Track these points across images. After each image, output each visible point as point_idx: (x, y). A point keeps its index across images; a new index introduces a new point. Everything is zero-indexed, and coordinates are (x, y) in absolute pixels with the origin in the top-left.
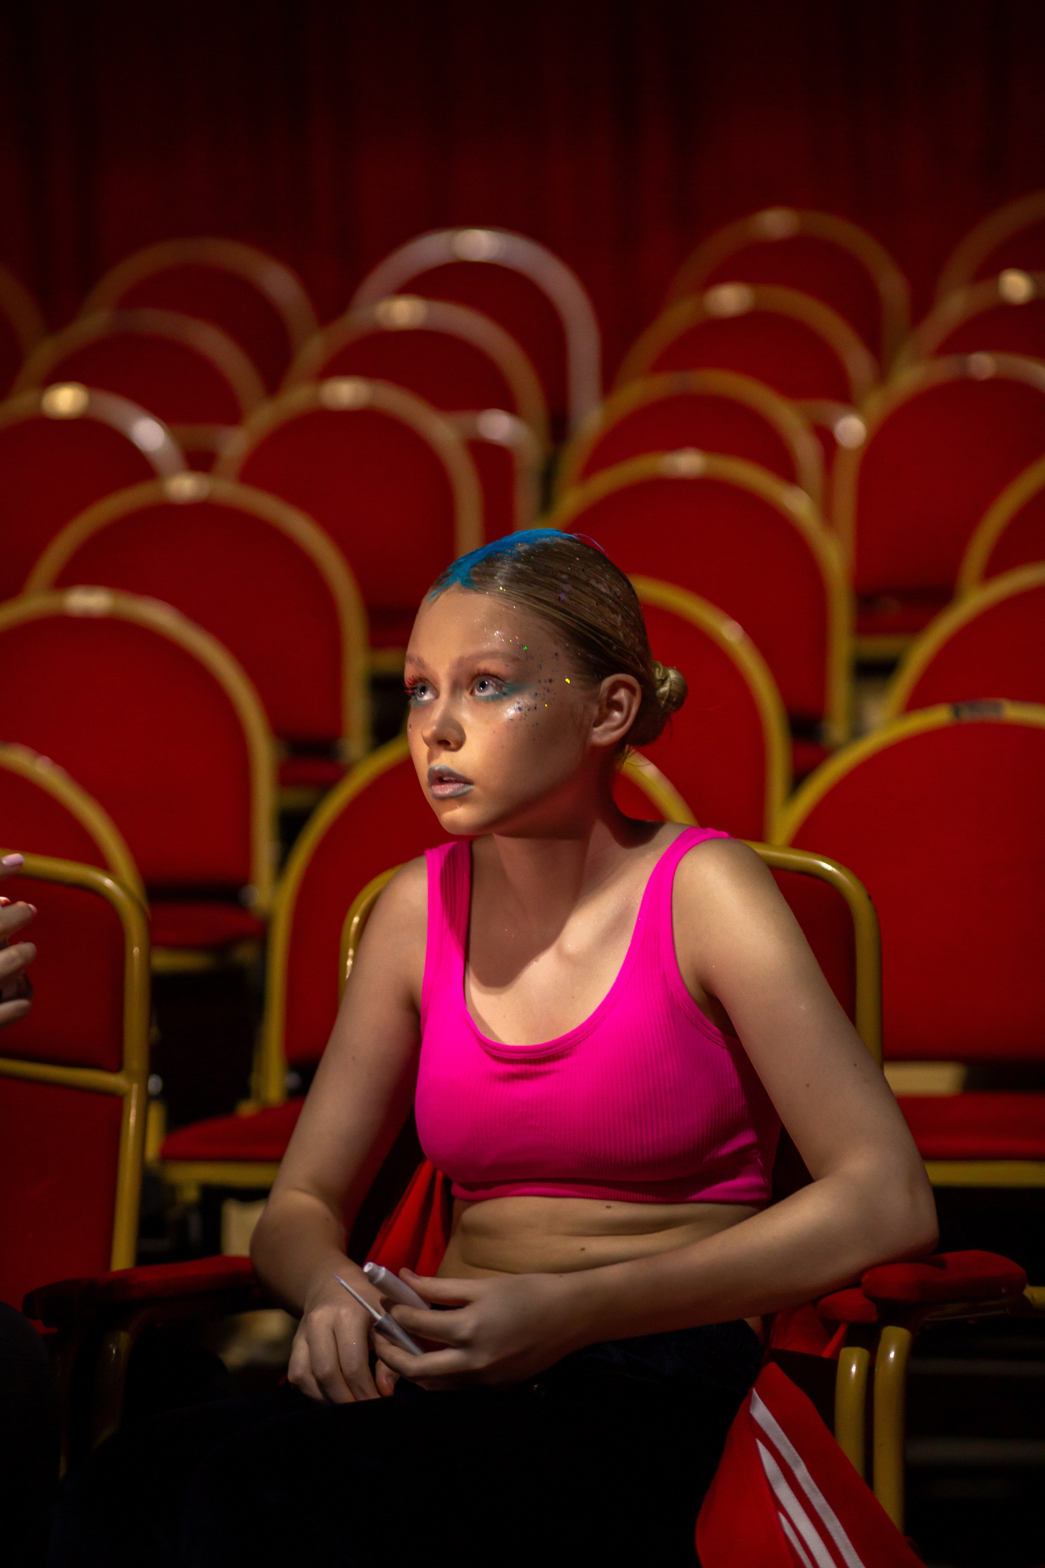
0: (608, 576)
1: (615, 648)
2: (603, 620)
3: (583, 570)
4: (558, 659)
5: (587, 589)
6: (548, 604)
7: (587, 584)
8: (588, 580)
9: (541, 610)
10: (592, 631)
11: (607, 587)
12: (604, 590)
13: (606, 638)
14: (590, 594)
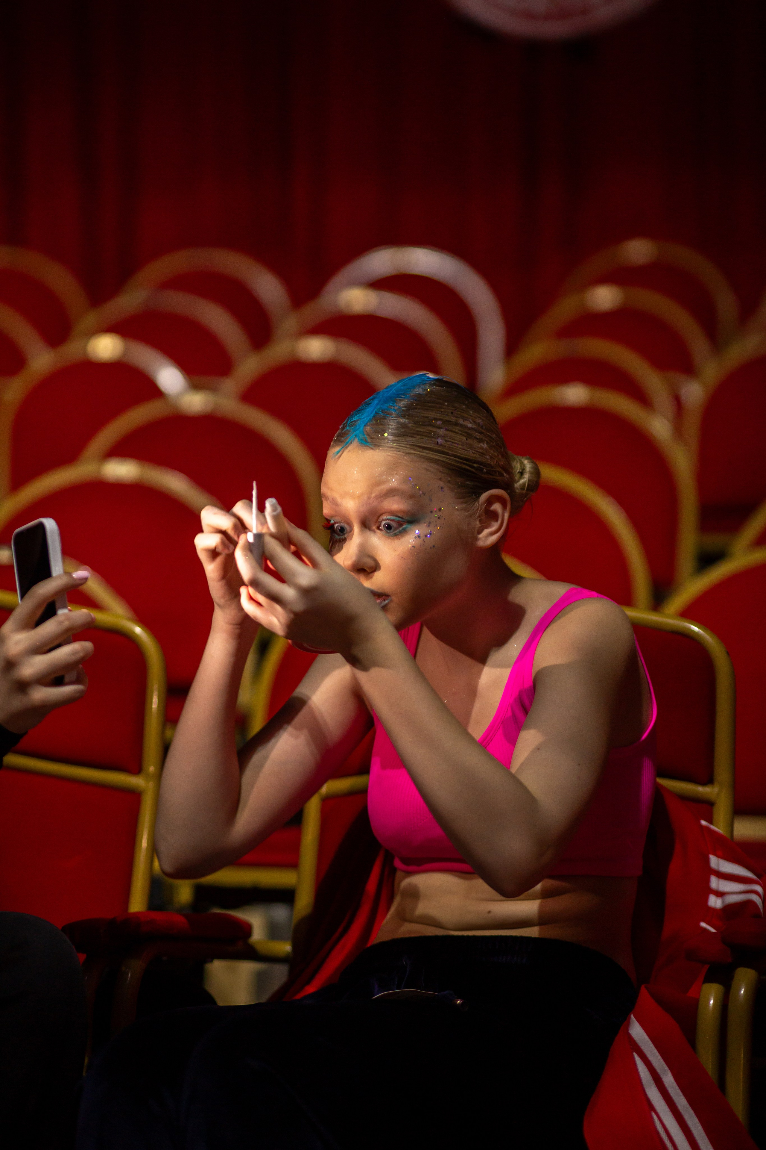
0: (471, 412)
1: (485, 470)
2: (473, 451)
3: (452, 413)
4: (443, 491)
5: (457, 429)
6: (430, 449)
7: (457, 424)
8: (457, 421)
9: (425, 456)
10: (467, 463)
11: (472, 421)
12: (470, 425)
13: (478, 465)
14: (460, 432)
